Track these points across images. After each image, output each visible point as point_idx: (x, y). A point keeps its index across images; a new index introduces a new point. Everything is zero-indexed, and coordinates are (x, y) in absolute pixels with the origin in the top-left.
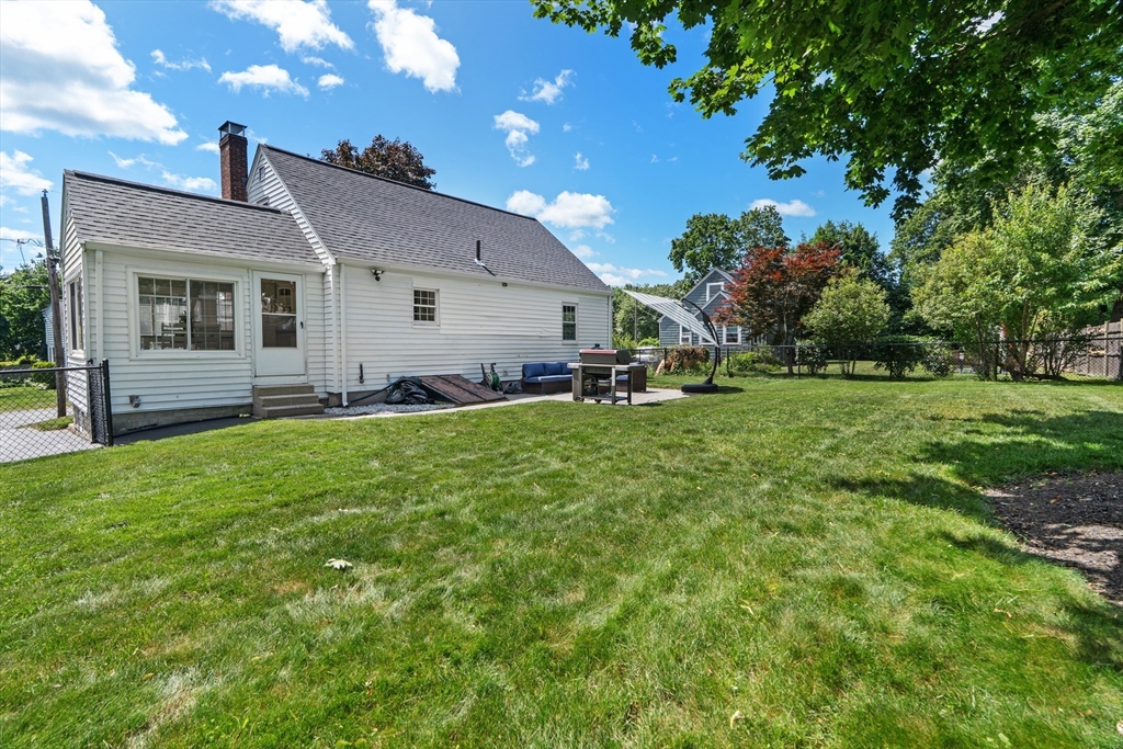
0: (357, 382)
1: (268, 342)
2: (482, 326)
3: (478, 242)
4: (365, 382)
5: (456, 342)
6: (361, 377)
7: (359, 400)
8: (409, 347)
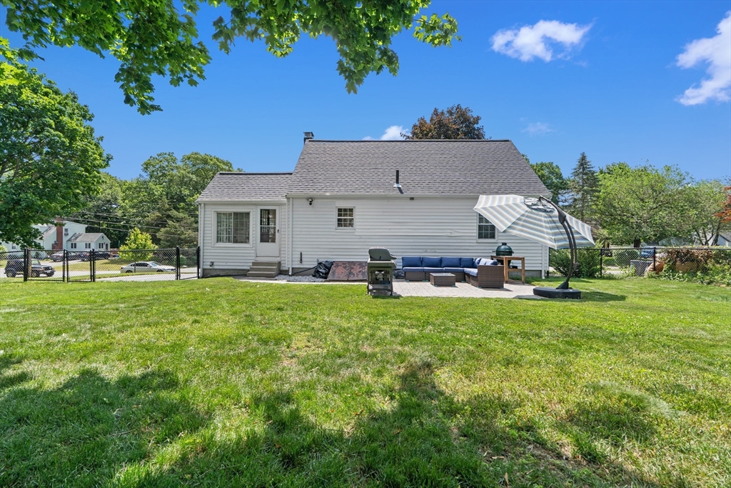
0: (299, 263)
1: (262, 240)
2: (390, 229)
3: (398, 172)
4: (303, 263)
5: (367, 240)
6: (301, 260)
7: (297, 273)
8: (332, 243)
